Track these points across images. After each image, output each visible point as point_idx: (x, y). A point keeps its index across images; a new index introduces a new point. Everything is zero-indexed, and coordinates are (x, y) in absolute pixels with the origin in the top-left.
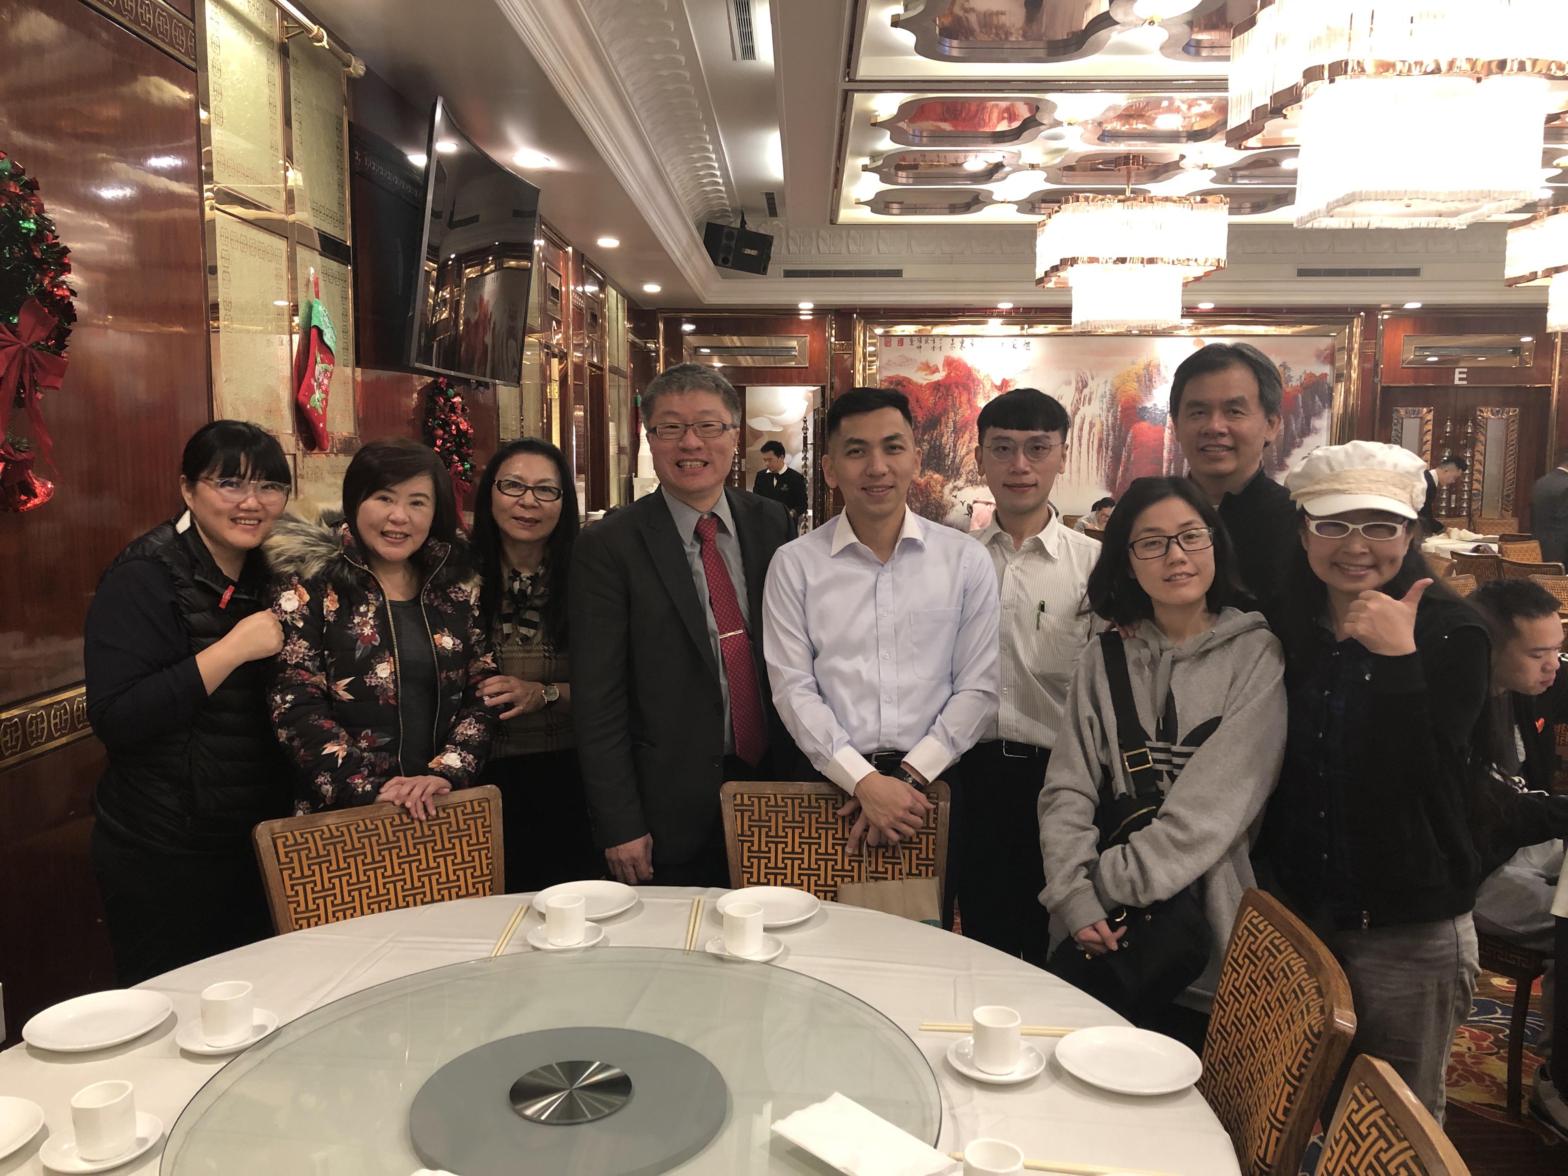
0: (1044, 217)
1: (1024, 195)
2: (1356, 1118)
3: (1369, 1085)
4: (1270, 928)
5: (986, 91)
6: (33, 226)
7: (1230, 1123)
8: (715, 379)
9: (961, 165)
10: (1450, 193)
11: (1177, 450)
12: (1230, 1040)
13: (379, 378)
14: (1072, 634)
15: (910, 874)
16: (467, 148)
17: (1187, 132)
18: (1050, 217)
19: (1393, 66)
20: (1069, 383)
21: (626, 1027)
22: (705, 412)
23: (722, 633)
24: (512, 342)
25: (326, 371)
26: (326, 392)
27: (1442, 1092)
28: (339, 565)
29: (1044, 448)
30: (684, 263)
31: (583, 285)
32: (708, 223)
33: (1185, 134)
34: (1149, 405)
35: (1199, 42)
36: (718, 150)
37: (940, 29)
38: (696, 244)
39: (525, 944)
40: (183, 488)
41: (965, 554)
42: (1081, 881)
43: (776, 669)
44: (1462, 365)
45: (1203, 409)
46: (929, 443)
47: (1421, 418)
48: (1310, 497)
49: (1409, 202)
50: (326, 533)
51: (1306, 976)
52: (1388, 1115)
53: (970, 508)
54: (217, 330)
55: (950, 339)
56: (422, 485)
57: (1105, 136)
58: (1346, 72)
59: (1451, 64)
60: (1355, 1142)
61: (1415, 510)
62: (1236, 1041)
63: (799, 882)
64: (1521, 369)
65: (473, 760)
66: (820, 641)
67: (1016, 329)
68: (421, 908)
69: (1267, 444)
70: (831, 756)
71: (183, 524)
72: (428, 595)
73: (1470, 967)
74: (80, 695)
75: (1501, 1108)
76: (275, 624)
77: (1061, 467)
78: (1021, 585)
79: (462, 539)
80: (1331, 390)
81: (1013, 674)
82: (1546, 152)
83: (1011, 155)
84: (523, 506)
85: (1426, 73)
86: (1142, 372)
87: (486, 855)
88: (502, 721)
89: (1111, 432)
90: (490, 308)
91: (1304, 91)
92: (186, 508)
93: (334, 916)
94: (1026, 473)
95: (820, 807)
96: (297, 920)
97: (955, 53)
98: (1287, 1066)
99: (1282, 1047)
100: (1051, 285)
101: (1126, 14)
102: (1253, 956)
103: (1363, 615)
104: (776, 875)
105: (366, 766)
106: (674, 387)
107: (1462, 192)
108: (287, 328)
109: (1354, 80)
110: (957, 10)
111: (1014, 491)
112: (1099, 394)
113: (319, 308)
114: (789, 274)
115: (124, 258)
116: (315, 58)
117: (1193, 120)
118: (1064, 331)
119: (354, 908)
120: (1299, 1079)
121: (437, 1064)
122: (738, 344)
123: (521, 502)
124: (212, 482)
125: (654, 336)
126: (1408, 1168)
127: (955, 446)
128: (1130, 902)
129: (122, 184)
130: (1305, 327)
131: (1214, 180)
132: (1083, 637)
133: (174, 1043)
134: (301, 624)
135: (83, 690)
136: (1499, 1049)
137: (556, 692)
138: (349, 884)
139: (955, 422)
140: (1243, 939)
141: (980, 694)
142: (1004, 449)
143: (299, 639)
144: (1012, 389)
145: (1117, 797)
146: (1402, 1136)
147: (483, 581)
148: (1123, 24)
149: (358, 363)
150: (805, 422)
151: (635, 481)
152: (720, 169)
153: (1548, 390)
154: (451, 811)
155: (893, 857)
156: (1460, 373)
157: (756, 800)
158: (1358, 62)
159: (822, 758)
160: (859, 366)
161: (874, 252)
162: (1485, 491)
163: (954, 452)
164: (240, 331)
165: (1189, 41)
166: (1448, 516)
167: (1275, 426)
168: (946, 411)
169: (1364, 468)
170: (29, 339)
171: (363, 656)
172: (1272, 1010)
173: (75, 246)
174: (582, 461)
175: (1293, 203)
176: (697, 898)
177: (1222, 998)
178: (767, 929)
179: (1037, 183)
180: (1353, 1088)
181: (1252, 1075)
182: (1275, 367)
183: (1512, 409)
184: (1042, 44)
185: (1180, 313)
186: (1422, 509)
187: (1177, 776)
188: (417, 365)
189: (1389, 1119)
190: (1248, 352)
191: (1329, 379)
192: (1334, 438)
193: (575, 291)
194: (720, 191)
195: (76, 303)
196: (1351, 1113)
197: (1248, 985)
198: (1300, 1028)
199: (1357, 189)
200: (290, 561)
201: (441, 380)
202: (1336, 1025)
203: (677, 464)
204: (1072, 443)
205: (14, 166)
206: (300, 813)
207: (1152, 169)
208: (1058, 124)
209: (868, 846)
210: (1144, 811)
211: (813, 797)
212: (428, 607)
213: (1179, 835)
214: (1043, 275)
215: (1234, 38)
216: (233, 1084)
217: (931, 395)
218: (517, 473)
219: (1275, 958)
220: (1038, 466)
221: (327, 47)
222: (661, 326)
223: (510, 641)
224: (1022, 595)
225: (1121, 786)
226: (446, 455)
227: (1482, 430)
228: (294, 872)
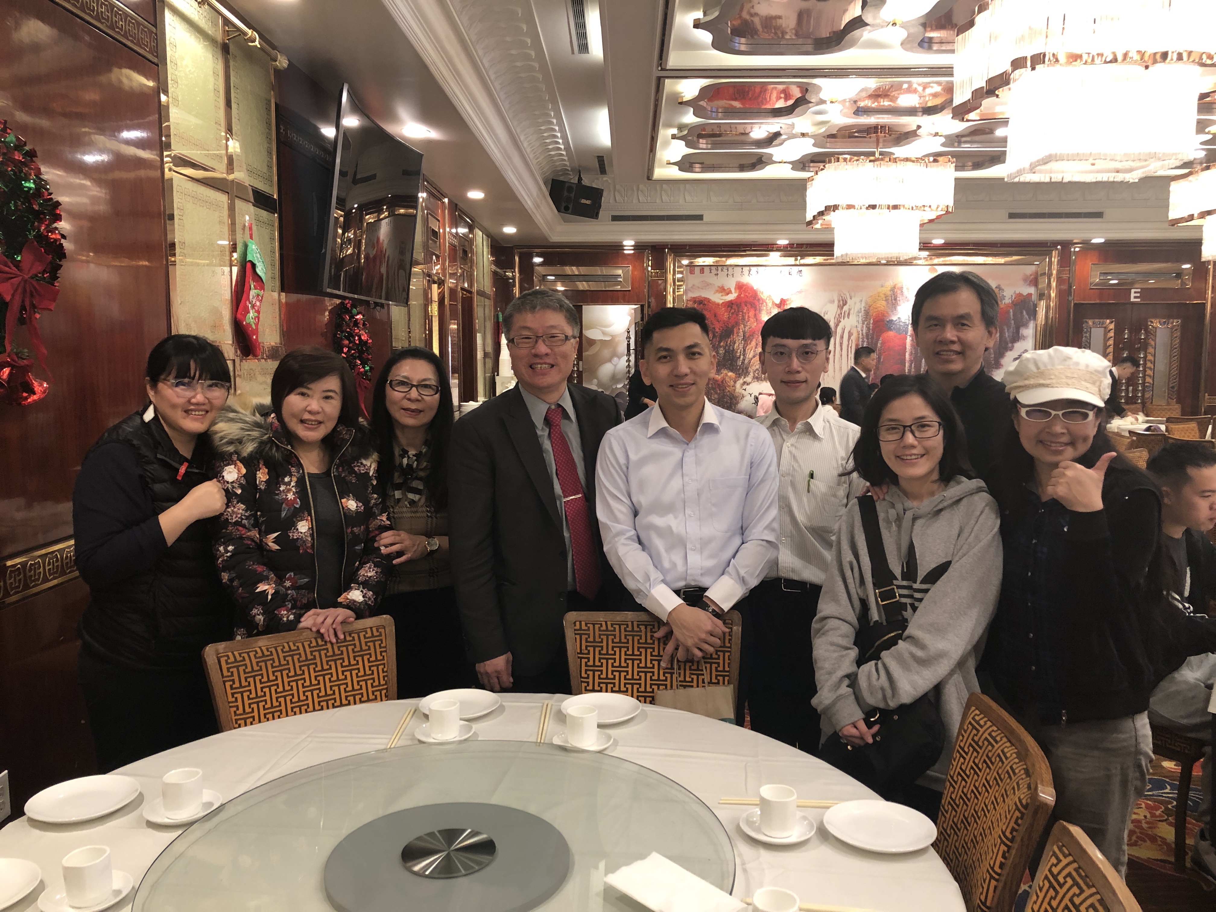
0: (812, 174)
1: (797, 157)
2: (1055, 870)
3: (1065, 844)
4: (989, 724)
5: (768, 77)
6: (32, 186)
7: (959, 875)
8: (559, 301)
9: (748, 134)
10: (1125, 155)
11: (916, 353)
12: (959, 811)
13: (299, 301)
14: (835, 496)
15: (710, 683)
16: (367, 123)
17: (923, 108)
18: (817, 174)
19: (1080, 57)
20: (832, 302)
21: (491, 803)
22: (553, 327)
23: (565, 497)
24: (401, 272)
25: (258, 295)
26: (258, 312)
27: (1124, 851)
28: (269, 446)
29: (812, 353)
30: (535, 211)
31: (456, 228)
32: (553, 180)
33: (921, 110)
34: (894, 318)
35: (931, 39)
36: (561, 123)
37: (731, 30)
38: (544, 196)
39: (413, 738)
40: (148, 387)
41: (752, 434)
42: (844, 689)
43: (606, 525)
44: (1137, 286)
45: (938, 322)
46: (725, 348)
47: (1105, 328)
48: (1021, 389)
49: (1093, 162)
50: (259, 421)
51: (1017, 760)
52: (1080, 868)
53: (756, 398)
54: (174, 264)
55: (740, 268)
56: (332, 383)
57: (859, 111)
58: (1044, 62)
59: (1125, 55)
60: (1054, 889)
61: (1103, 400)
62: (963, 811)
63: (625, 689)
64: (1183, 289)
65: (373, 595)
66: (640, 503)
67: (791, 260)
68: (332, 711)
69: (986, 349)
70: (649, 591)
71: (149, 415)
72: (337, 469)
73: (1146, 755)
74: (69, 547)
75: (1170, 863)
76: (219, 490)
77: (825, 368)
78: (794, 457)
79: (363, 425)
80: (1035, 306)
81: (789, 527)
82: (1199, 122)
83: (787, 126)
84: (409, 400)
85: (1106, 62)
86: (889, 293)
87: (383, 670)
88: (395, 565)
89: (865, 340)
90: (385, 245)
91: (1012, 76)
92: (151, 402)
93: (265, 717)
94: (798, 372)
95: (641, 631)
96: (236, 720)
97: (743, 48)
98: (1002, 830)
99: (999, 815)
100: (818, 226)
101: (875, 18)
102: (976, 746)
103: (1062, 480)
104: (607, 684)
105: (290, 601)
106: (528, 308)
107: (1134, 154)
108: (228, 262)
109: (1051, 68)
110: (745, 15)
111: (788, 386)
112: (856, 310)
113: (253, 247)
114: (615, 218)
115: (102, 208)
116: (250, 54)
117: (927, 99)
118: (828, 261)
119: (281, 711)
120: (1012, 840)
121: (346, 831)
122: (577, 273)
123: (408, 396)
124: (169, 383)
125: (512, 267)
126: (1095, 908)
127: (744, 350)
128: (882, 705)
129: (101, 151)
130: (1015, 258)
131: (943, 145)
132: (843, 498)
133: (141, 816)
134: (239, 492)
135: (72, 542)
136: (1168, 816)
137: (436, 543)
138: (276, 692)
139: (744, 332)
140: (968, 732)
141: (764, 543)
142: (781, 353)
143: (238, 503)
144: (788, 307)
145: (872, 624)
146: (1091, 884)
147: (380, 458)
148: (873, 26)
149: (283, 289)
150: (628, 332)
151: (497, 379)
152: (562, 137)
153: (1204, 305)
154: (356, 636)
155: (698, 670)
156: (1135, 292)
157: (591, 626)
158: (1054, 55)
159: (642, 593)
160: (670, 289)
161: (681, 201)
162: (1155, 383)
163: (744, 355)
164: (192, 264)
165: (923, 39)
166: (1127, 403)
167: (993, 335)
168: (737, 324)
169: (1062, 367)
170: (29, 271)
171: (289, 514)
172: (990, 787)
173: (64, 199)
174: (456, 363)
175: (1004, 162)
176: (546, 702)
177: (952, 778)
178: (600, 726)
179: (807, 147)
180: (1052, 848)
181: (975, 837)
182: (992, 290)
183: (1175, 321)
184: (809, 41)
185: (918, 247)
186: (1108, 399)
187: (917, 608)
188: (329, 290)
189: (1081, 871)
190: (973, 278)
191: (1034, 298)
192: (1037, 343)
193: (450, 233)
194: (562, 155)
195: (66, 244)
196: (1051, 867)
197: (972, 768)
198: (1012, 800)
199: (1053, 152)
200: (231, 442)
201: (347, 301)
202: (1041, 799)
203: (531, 367)
204: (835, 348)
205: (18, 139)
206: (239, 638)
207: (897, 136)
208: (823, 102)
209: (678, 661)
210: (892, 634)
211: (635, 624)
212: (338, 478)
213: (919, 653)
214: (812, 218)
215: (957, 36)
216: (188, 848)
217: (726, 312)
218: (405, 374)
219: (993, 746)
220: (807, 367)
221: (259, 46)
222: (517, 259)
223: (400, 504)
224: (796, 466)
225: (875, 615)
226: (350, 359)
227: (1152, 336)
228: (234, 683)
